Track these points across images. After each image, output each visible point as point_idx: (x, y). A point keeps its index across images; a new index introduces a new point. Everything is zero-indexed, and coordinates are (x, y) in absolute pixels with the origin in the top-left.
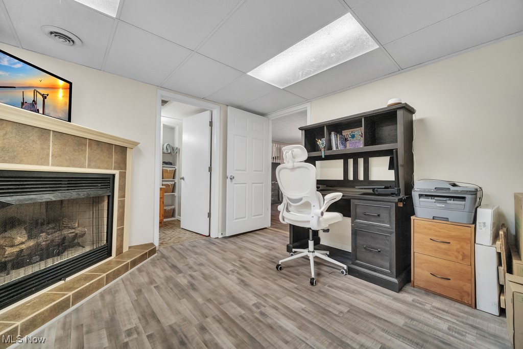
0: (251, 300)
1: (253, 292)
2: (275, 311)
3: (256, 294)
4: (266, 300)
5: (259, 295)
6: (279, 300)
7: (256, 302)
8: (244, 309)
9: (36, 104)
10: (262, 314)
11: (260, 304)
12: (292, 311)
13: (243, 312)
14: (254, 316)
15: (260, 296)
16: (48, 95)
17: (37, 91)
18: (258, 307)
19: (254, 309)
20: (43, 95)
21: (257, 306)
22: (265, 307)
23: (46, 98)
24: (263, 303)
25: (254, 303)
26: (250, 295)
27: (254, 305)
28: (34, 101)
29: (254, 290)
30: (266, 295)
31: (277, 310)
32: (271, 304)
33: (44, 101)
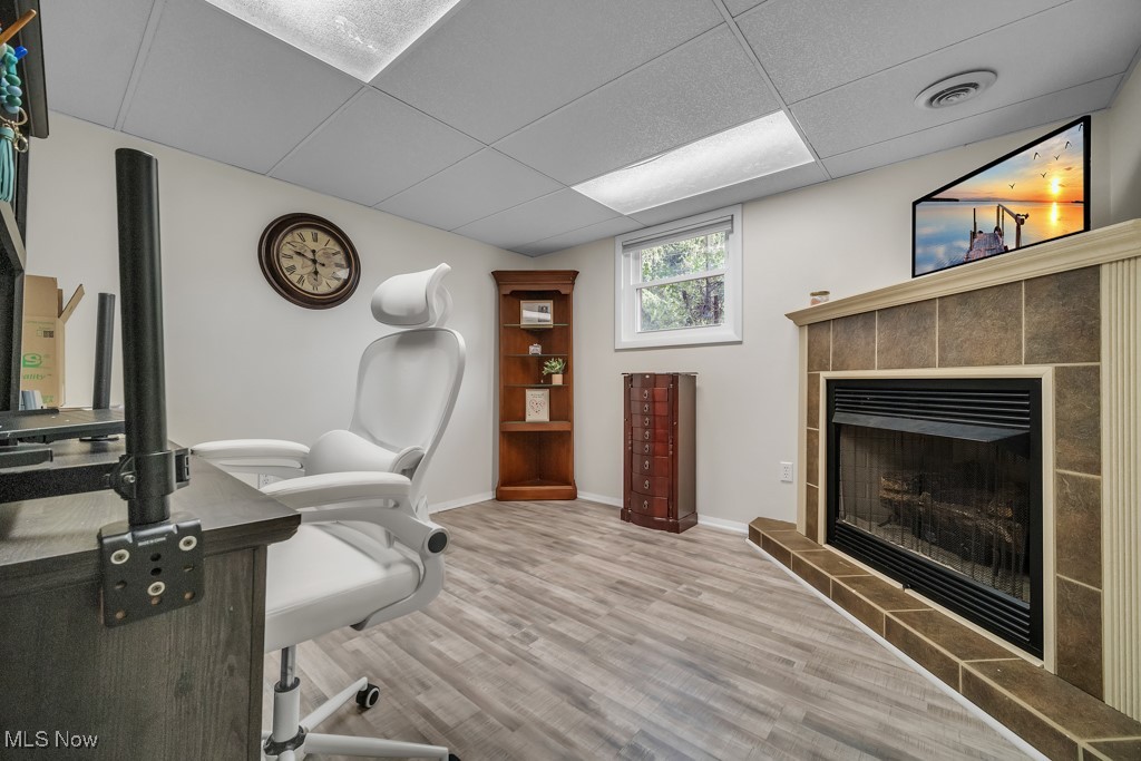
0: (543, 649)
1: (542, 668)
2: (494, 631)
3: (534, 663)
4: (512, 651)
5: (528, 661)
6: (482, 651)
7: (531, 645)
8: (552, 630)
9: (1001, 235)
10: (517, 625)
11: (522, 642)
12: (461, 633)
13: (552, 625)
14: (531, 621)
15: (524, 658)
16: (1027, 216)
17: (1004, 209)
18: (526, 635)
19: (534, 633)
20: (1016, 217)
21: (529, 638)
22: (514, 637)
23: (1022, 222)
24: (516, 643)
25: (536, 642)
26: (547, 659)
27: (535, 639)
28: (997, 229)
29: (541, 672)
30: (510, 662)
31: (490, 633)
32: (502, 643)
33: (1018, 229)
